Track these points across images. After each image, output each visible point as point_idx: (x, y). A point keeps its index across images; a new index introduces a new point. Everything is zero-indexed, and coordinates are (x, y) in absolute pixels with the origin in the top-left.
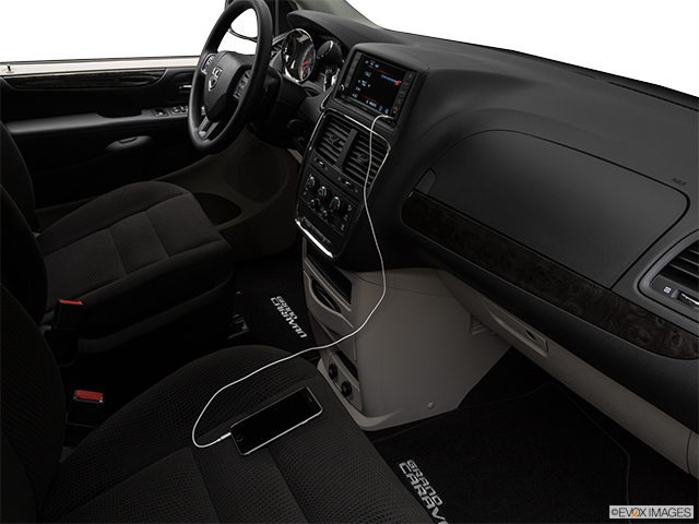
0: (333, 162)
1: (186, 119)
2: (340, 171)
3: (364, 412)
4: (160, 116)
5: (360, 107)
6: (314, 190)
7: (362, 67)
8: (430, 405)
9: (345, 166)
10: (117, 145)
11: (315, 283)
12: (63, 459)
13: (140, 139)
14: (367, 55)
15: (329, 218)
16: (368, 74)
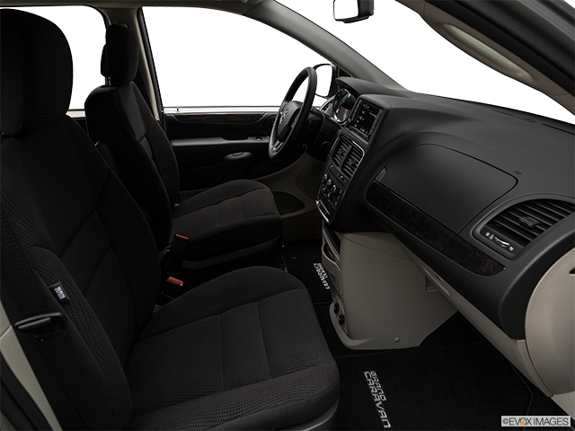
0: (338, 165)
1: (268, 144)
2: (339, 170)
3: (349, 336)
4: (258, 141)
5: (356, 132)
6: (326, 181)
7: (361, 108)
8: (397, 339)
9: (343, 167)
10: (231, 156)
11: (326, 244)
12: (155, 311)
13: (246, 154)
14: (365, 101)
15: (331, 198)
16: (363, 112)
